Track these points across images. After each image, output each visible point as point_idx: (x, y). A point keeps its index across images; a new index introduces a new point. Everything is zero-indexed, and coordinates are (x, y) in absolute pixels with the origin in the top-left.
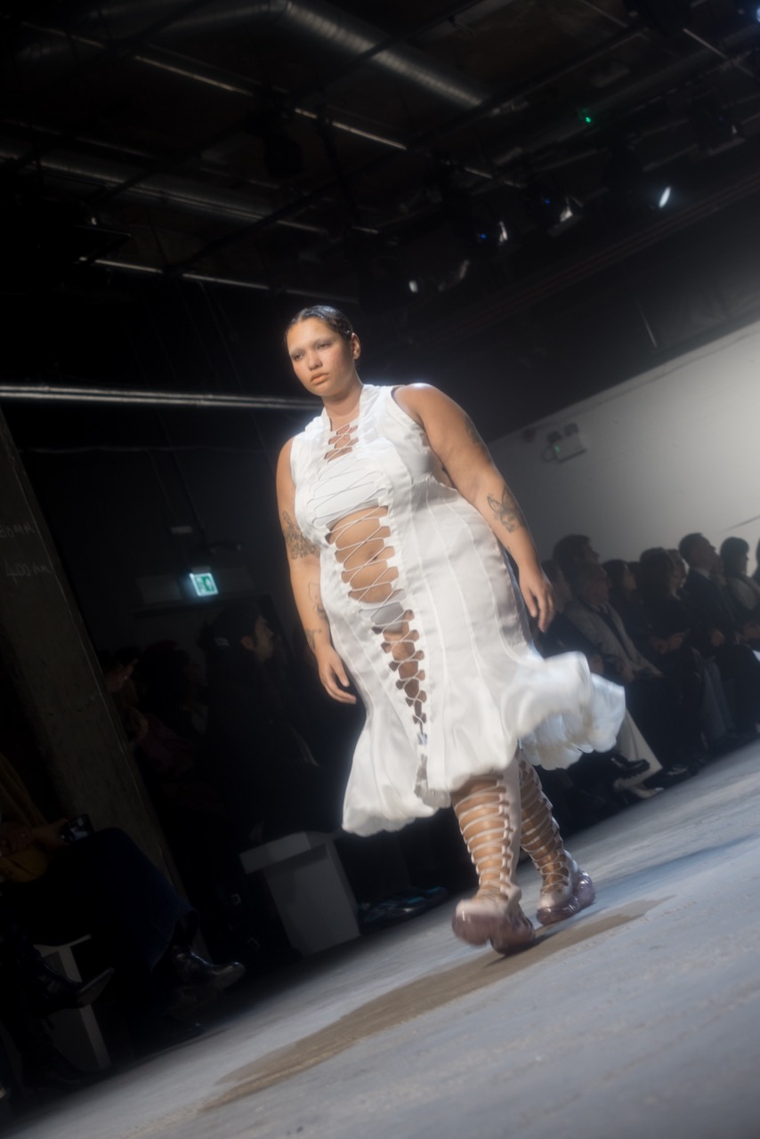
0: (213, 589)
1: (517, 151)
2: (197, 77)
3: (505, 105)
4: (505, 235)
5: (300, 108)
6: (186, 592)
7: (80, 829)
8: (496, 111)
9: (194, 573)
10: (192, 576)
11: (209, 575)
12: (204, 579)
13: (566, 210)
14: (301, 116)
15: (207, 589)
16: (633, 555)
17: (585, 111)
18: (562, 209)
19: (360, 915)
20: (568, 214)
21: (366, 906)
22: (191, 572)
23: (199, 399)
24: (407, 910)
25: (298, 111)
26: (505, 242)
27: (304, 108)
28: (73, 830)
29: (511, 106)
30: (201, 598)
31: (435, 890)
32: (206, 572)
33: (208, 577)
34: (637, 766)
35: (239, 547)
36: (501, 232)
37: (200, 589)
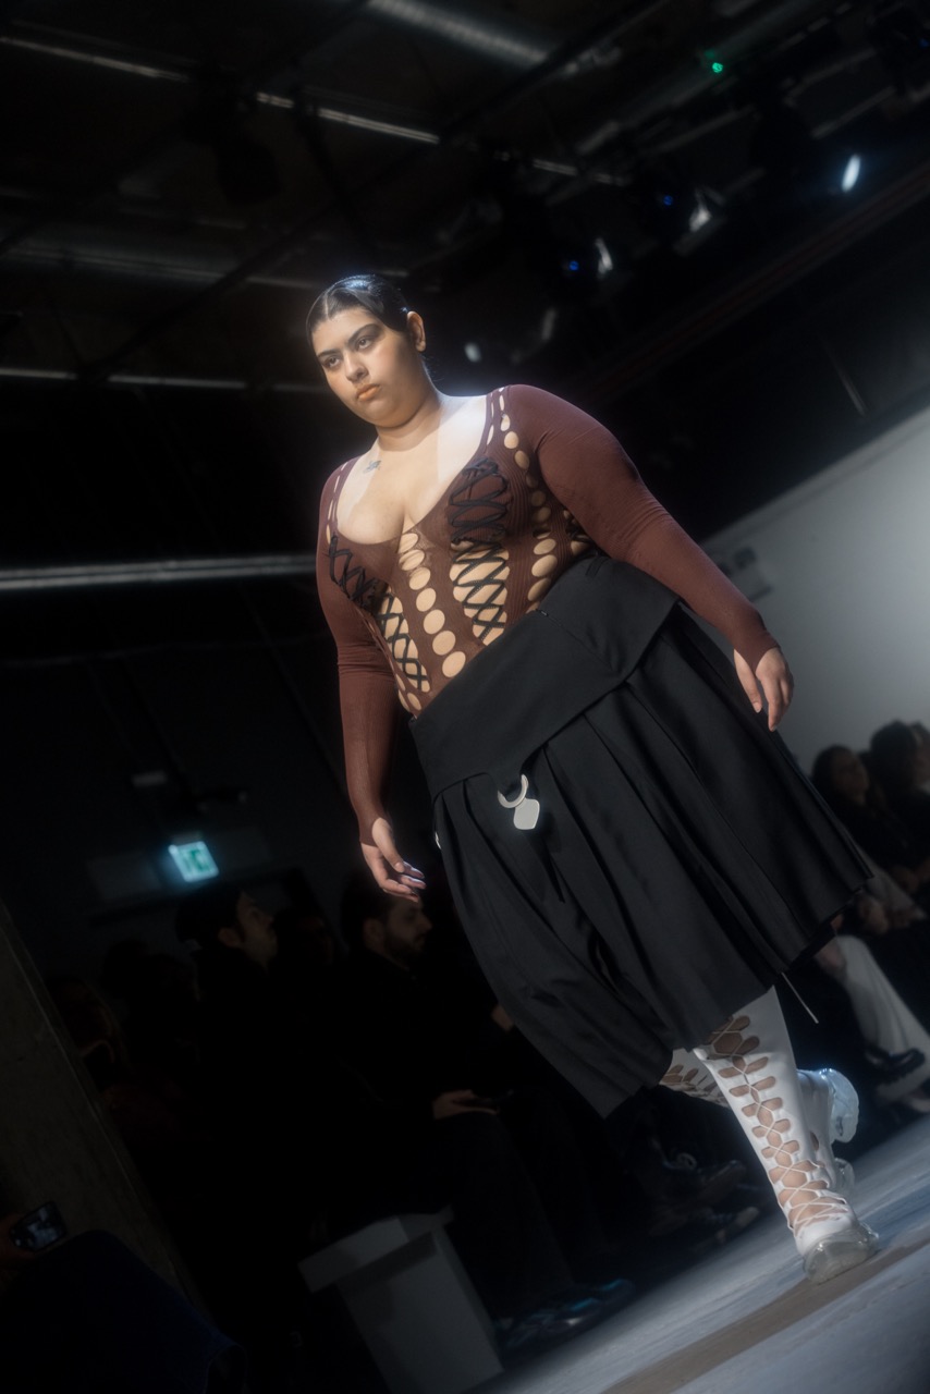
0: (207, 867)
1: (611, 129)
2: (100, 61)
3: (586, 56)
4: (606, 262)
5: (266, 91)
6: (167, 876)
7: (42, 1226)
8: (572, 68)
9: (178, 844)
10: (174, 850)
11: (201, 846)
12: (193, 853)
13: (698, 212)
14: (268, 106)
15: (200, 867)
16: (859, 741)
17: (710, 54)
18: (691, 209)
19: (500, 1339)
20: (702, 217)
21: (507, 1323)
22: (169, 843)
23: (155, 571)
24: (572, 1322)
25: (263, 97)
26: (610, 273)
27: (270, 91)
28: (33, 1228)
29: (591, 57)
30: (191, 885)
31: (612, 1285)
32: (193, 841)
33: (198, 851)
34: (905, 1060)
35: (243, 797)
36: (598, 257)
37: (188, 867)
